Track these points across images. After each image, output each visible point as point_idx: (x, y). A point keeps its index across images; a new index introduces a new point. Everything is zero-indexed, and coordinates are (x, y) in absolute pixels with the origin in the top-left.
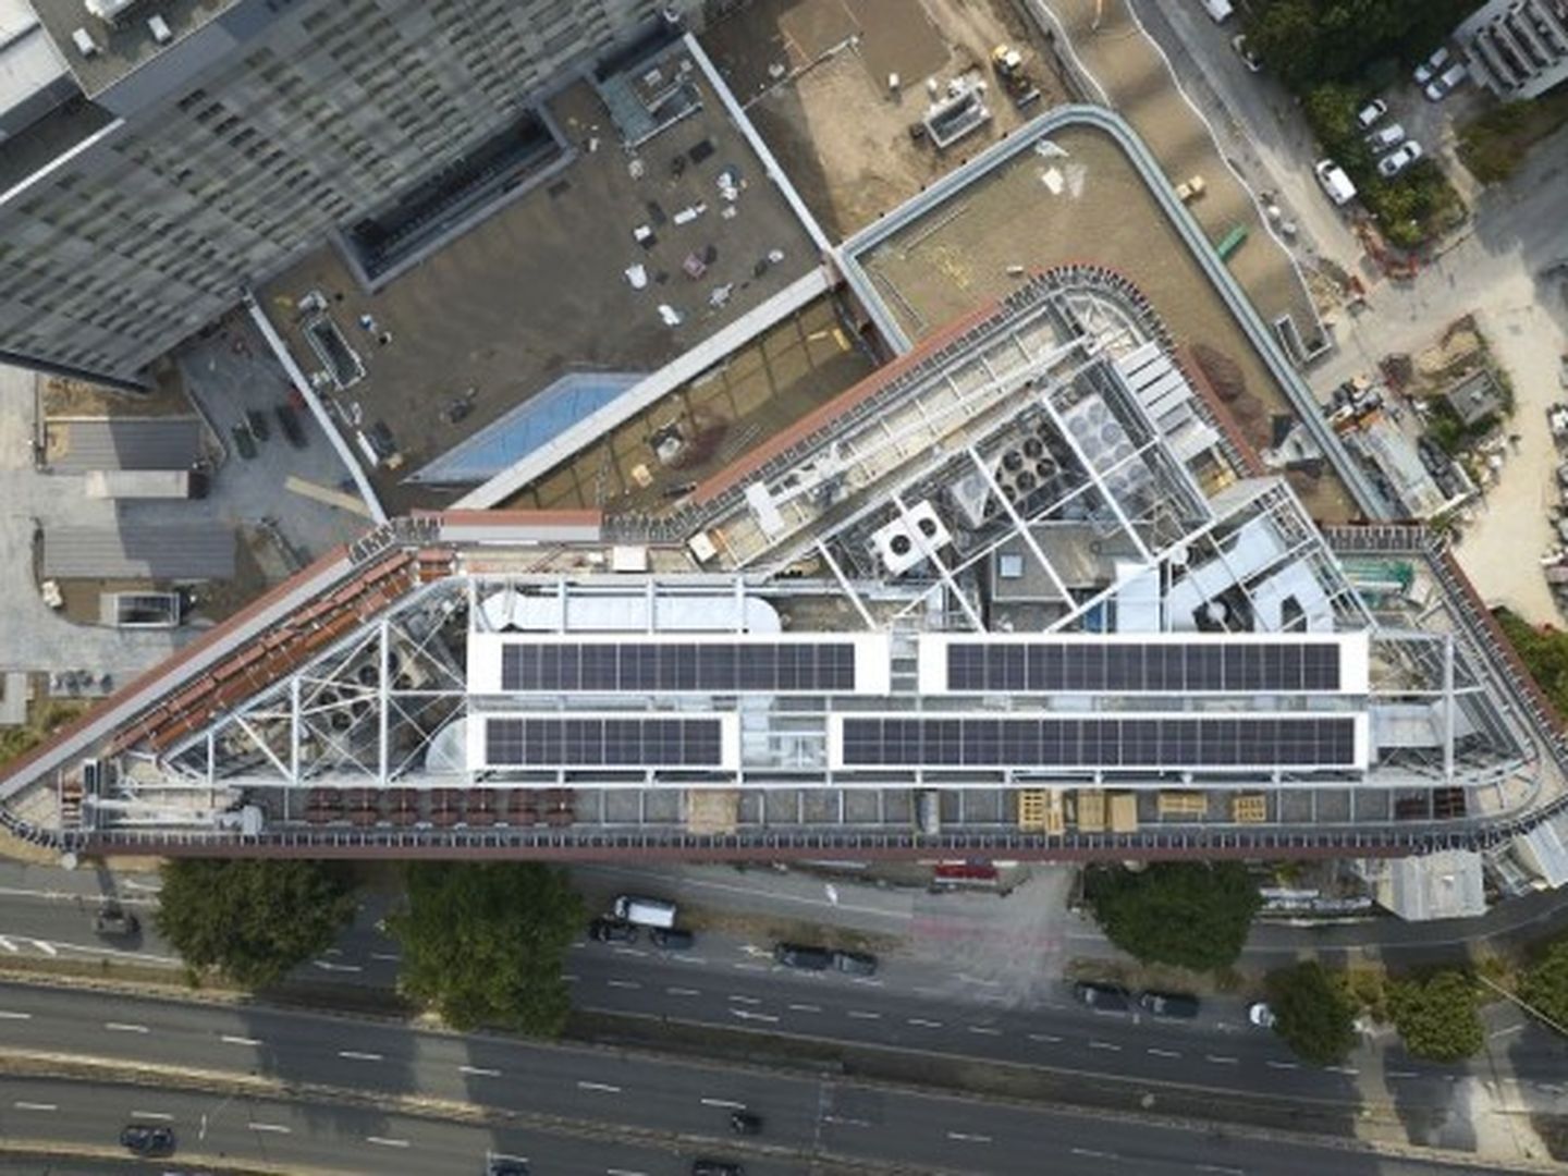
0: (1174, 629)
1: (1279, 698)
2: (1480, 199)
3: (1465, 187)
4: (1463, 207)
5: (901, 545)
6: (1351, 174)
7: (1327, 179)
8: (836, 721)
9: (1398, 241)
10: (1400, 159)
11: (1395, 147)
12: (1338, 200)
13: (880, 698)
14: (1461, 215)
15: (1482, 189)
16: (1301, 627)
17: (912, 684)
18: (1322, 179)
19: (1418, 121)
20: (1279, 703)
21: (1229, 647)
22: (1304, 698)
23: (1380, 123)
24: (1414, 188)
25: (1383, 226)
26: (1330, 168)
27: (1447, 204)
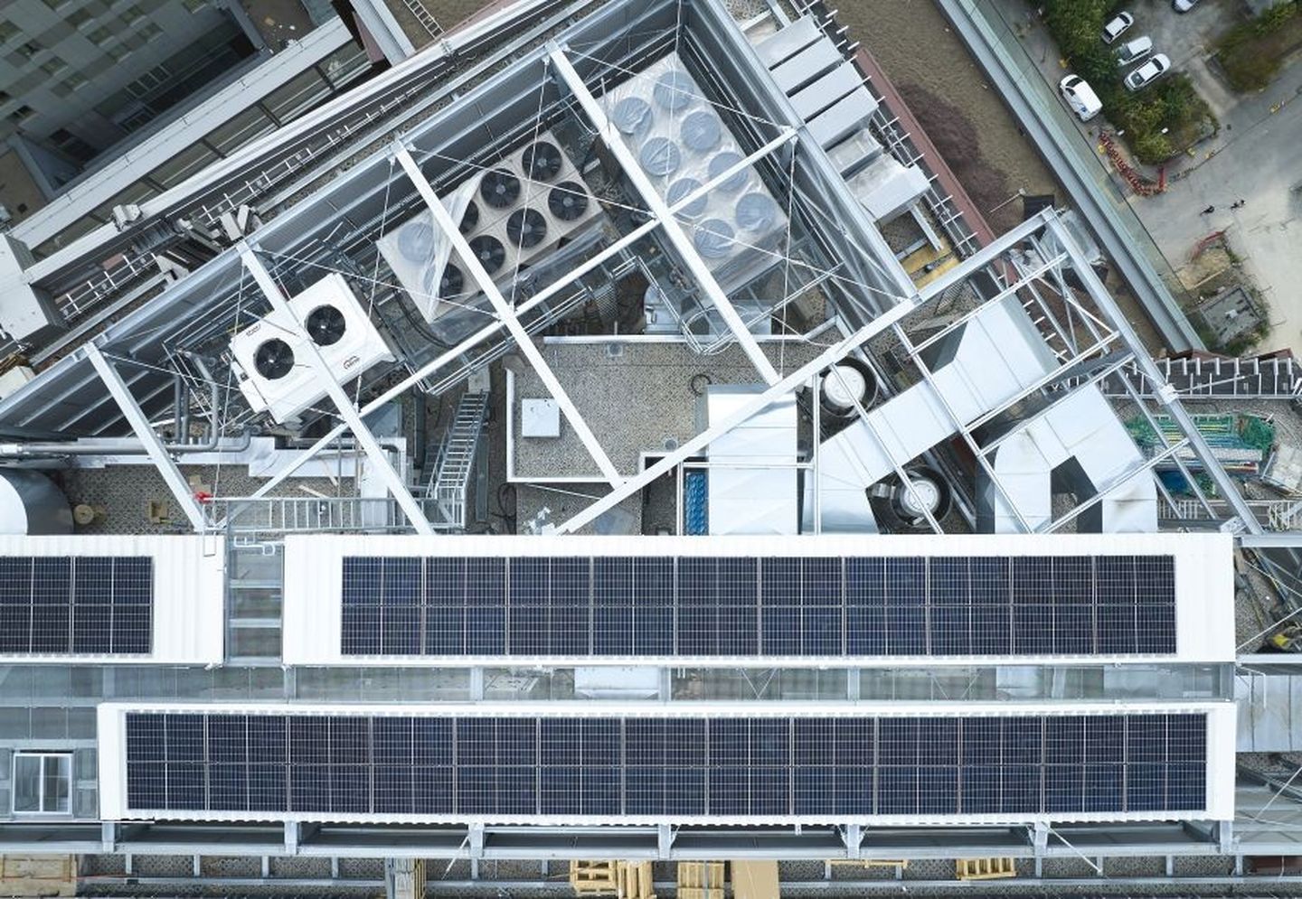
0: (826, 529)
1: (1044, 673)
2: (1231, 113)
3: (1217, 101)
4: (1214, 120)
5: (275, 359)
6: (1095, 86)
7: (1072, 93)
8: (111, 720)
9: (1146, 157)
10: (1148, 71)
11: (1143, 59)
12: (1085, 116)
13: (199, 669)
14: (1212, 129)
15: (1234, 103)
16: (1090, 522)
17: (272, 642)
18: (1067, 94)
19: (1167, 35)
20: (1044, 684)
21: (941, 563)
22: (1099, 671)
23: (1128, 35)
24: (1164, 99)
25: (1129, 140)
26: (1074, 83)
27: (1197, 117)
